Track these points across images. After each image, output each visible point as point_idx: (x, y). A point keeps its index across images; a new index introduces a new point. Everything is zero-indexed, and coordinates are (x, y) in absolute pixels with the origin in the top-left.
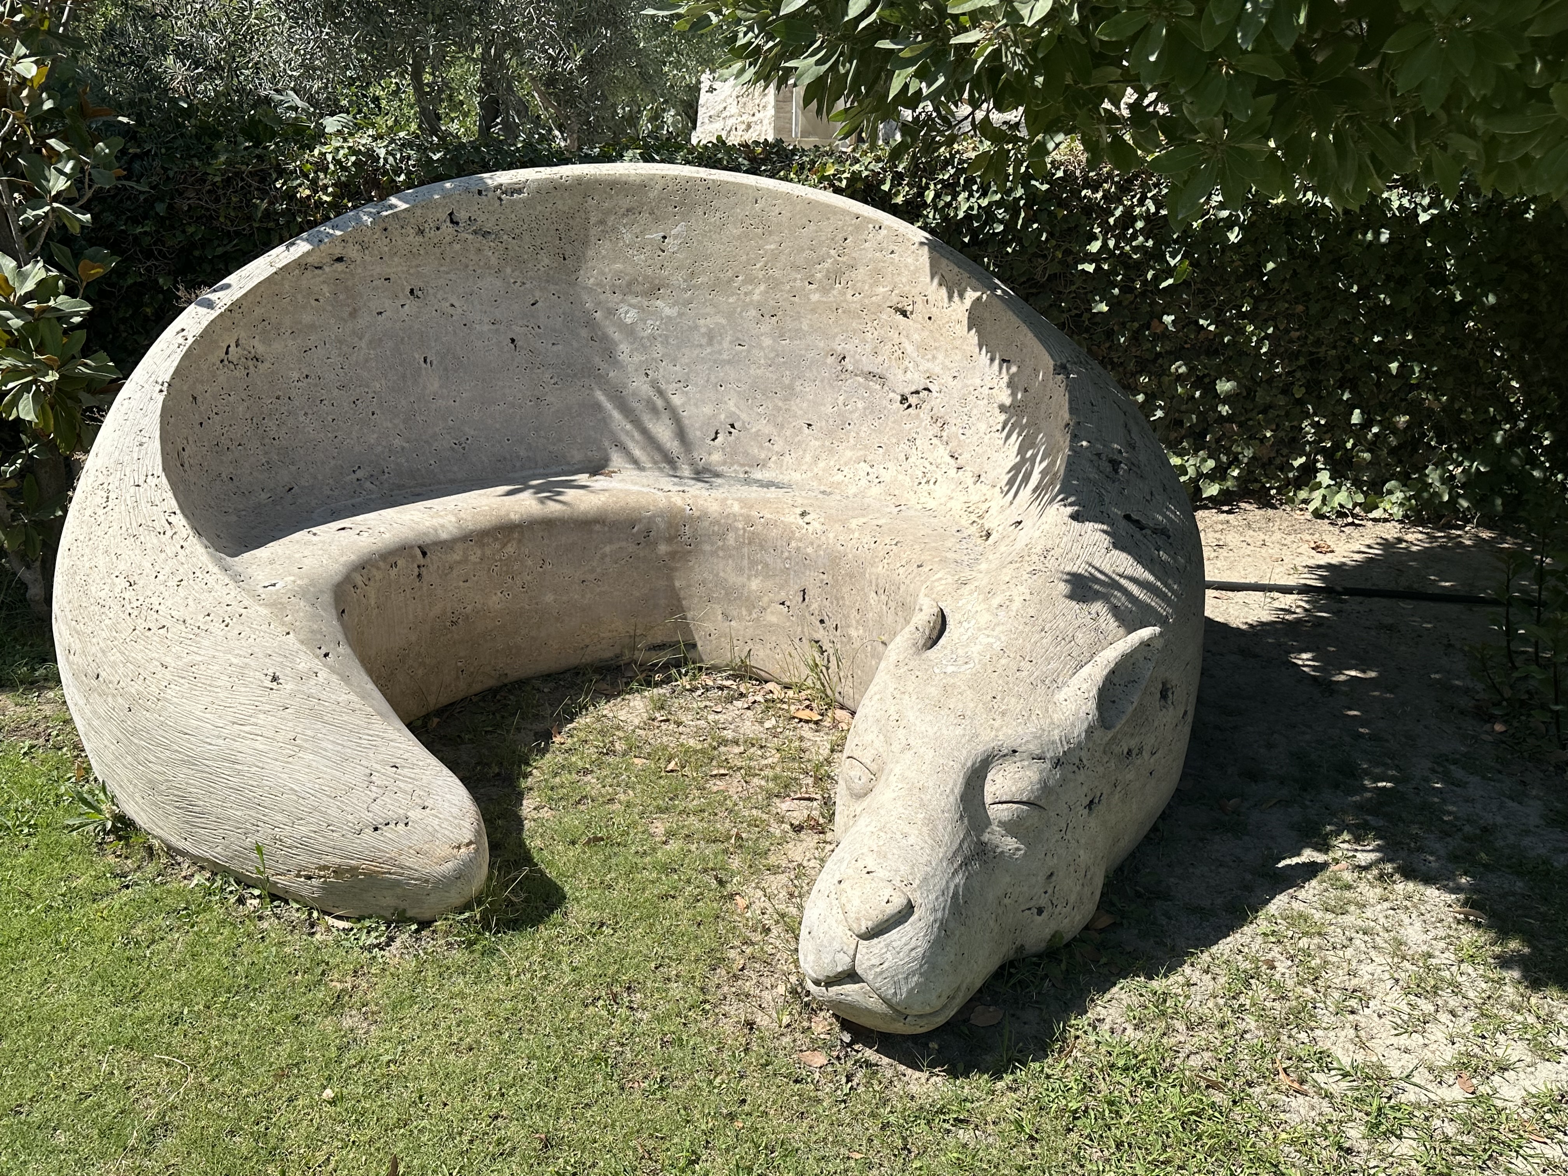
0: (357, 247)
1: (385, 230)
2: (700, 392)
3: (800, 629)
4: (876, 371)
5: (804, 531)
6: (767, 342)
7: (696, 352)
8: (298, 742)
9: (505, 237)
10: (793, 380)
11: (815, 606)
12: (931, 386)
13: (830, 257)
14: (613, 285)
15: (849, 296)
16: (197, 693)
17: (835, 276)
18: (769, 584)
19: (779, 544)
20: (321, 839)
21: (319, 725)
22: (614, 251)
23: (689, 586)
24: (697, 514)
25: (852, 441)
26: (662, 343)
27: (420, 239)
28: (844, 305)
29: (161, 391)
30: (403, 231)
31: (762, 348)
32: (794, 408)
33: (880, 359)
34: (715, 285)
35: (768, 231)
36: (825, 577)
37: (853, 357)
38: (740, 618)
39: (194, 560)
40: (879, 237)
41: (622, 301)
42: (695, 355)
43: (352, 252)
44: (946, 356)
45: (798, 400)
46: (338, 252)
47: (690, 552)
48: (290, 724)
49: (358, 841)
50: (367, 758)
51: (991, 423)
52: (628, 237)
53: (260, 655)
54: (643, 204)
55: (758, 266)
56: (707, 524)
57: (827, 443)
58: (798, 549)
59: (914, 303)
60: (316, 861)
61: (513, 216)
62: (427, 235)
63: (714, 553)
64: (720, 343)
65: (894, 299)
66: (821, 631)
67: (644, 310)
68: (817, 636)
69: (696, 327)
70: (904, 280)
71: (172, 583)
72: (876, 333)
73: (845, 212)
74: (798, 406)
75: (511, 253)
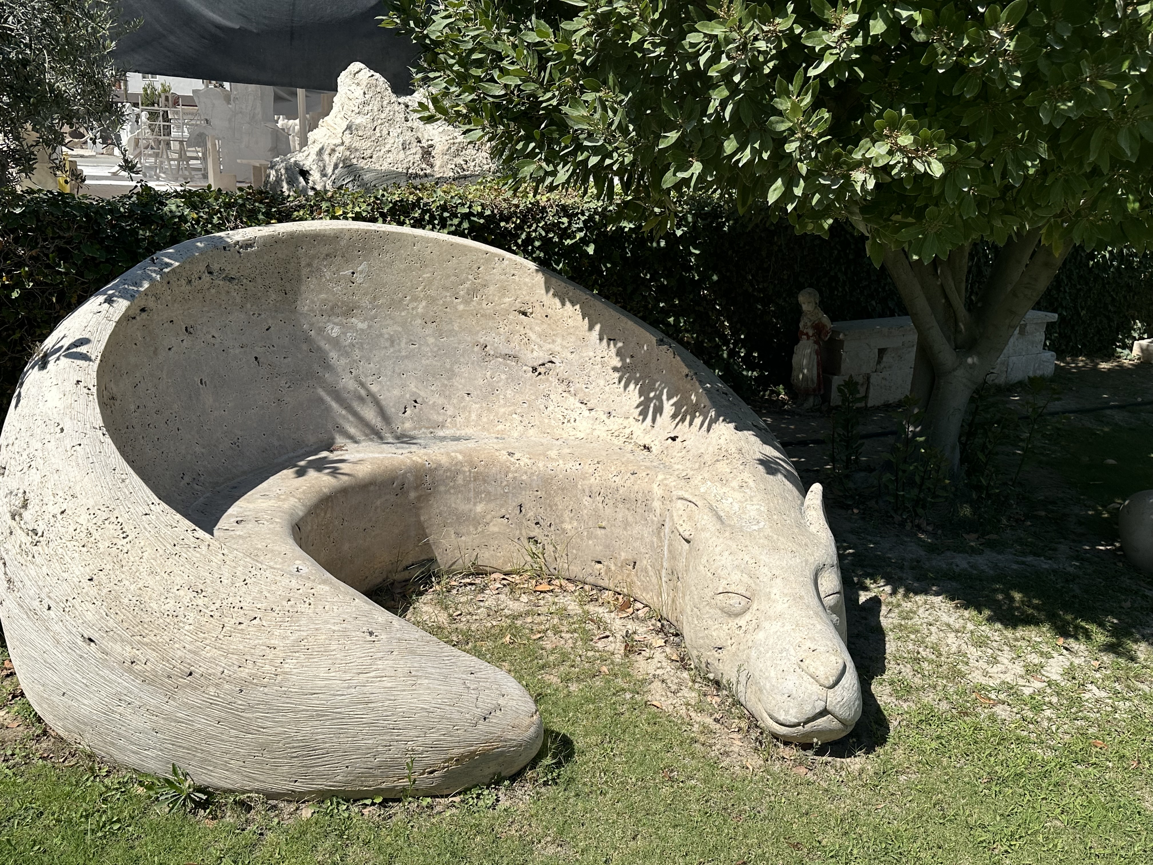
0: (153, 298)
1: (169, 283)
2: (390, 380)
3: (518, 532)
4: (510, 353)
5: (517, 465)
6: (431, 340)
7: (383, 352)
8: (413, 673)
9: (245, 281)
10: (452, 365)
11: (531, 514)
12: (554, 360)
13: (468, 279)
14: (321, 310)
15: (484, 305)
16: (316, 660)
17: (473, 292)
18: (492, 506)
19: (498, 477)
20: (450, 739)
21: (418, 658)
22: (319, 285)
23: (430, 518)
24: (434, 466)
25: (502, 401)
26: (359, 348)
27: (189, 287)
28: (481, 311)
29: (104, 435)
30: (179, 283)
31: (428, 345)
32: (456, 384)
33: (512, 345)
34: (391, 304)
35: (424, 265)
36: (539, 493)
37: (493, 345)
38: (469, 533)
39: (242, 562)
40: (503, 266)
41: (329, 321)
42: (382, 355)
43: (151, 303)
44: (563, 339)
45: (458, 378)
46: (142, 304)
47: (430, 494)
48: (401, 662)
49: (476, 731)
50: (455, 672)
51: (608, 379)
52: (328, 275)
53: (351, 620)
54: (337, 250)
55: (419, 289)
56: (441, 472)
57: (484, 405)
58: (515, 478)
59: (533, 307)
60: (443, 756)
61: (249, 265)
62: (193, 284)
63: (447, 492)
64: (399, 344)
65: (518, 305)
66: (537, 530)
67: (344, 326)
68: (532, 535)
69: (381, 335)
70: (524, 293)
71: (240, 583)
72: (507, 328)
73: (477, 250)
74: (457, 382)
75: (250, 293)
